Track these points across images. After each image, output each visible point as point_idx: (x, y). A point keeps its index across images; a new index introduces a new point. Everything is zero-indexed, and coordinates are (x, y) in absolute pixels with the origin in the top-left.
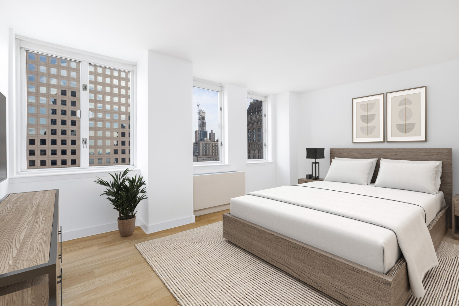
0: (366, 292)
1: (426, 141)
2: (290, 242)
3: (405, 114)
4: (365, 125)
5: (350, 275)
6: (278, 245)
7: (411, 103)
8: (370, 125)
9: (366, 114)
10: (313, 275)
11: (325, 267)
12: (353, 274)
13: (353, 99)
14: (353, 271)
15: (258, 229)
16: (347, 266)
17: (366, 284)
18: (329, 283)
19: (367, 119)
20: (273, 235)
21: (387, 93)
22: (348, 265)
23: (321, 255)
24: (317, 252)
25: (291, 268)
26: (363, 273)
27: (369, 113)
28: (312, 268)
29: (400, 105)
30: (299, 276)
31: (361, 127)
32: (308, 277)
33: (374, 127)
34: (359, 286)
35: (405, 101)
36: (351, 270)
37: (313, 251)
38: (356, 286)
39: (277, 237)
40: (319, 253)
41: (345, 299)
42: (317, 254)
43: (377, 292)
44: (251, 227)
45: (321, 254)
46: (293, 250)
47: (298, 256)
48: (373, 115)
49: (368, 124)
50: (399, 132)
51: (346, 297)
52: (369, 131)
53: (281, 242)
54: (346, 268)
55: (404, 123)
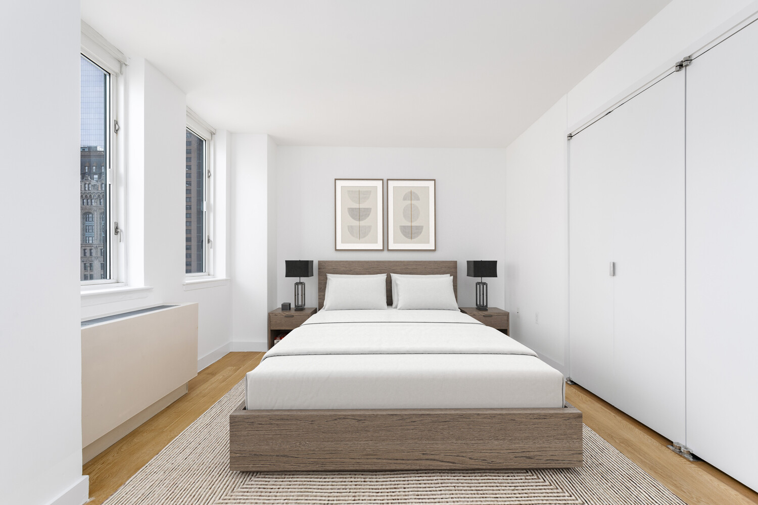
0: (556, 439)
1: (435, 250)
2: (436, 416)
3: (411, 212)
4: (356, 223)
5: (536, 426)
6: (408, 429)
7: (418, 199)
8: (363, 223)
9: (356, 206)
10: (480, 451)
11: (498, 430)
12: (539, 422)
13: (336, 180)
14: (540, 419)
15: (354, 417)
16: (531, 416)
17: (555, 428)
18: (505, 451)
19: (359, 214)
20: (396, 415)
21: (388, 180)
22: (533, 414)
23: (493, 416)
24: (486, 414)
25: (437, 457)
26: (552, 416)
27: (362, 206)
28: (477, 442)
29: (405, 199)
30: (454, 463)
31: (348, 226)
32: (470, 458)
33: (370, 227)
34: (547, 435)
35: (411, 195)
36: (537, 419)
37: (478, 414)
38: (543, 436)
39: (405, 417)
40: (489, 414)
41: (528, 460)
42: (486, 416)
43: (568, 432)
44: (335, 418)
45: (493, 414)
46: (441, 427)
47: (451, 433)
48: (367, 209)
49: (360, 222)
50: (403, 236)
51: (530, 458)
52: (361, 234)
53: (414, 422)
54: (531, 419)
55: (409, 224)
